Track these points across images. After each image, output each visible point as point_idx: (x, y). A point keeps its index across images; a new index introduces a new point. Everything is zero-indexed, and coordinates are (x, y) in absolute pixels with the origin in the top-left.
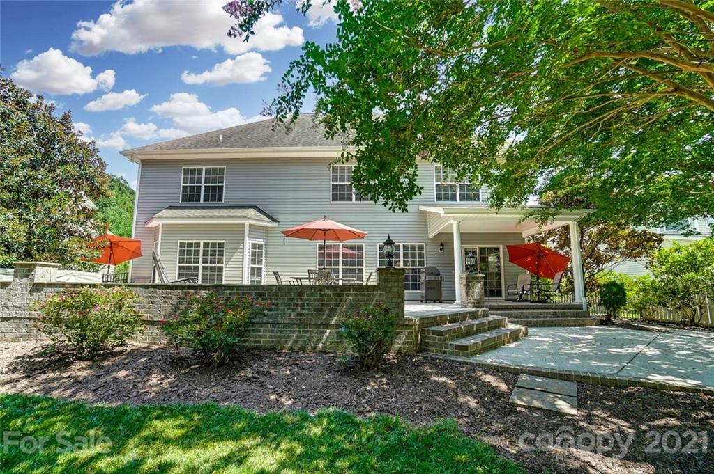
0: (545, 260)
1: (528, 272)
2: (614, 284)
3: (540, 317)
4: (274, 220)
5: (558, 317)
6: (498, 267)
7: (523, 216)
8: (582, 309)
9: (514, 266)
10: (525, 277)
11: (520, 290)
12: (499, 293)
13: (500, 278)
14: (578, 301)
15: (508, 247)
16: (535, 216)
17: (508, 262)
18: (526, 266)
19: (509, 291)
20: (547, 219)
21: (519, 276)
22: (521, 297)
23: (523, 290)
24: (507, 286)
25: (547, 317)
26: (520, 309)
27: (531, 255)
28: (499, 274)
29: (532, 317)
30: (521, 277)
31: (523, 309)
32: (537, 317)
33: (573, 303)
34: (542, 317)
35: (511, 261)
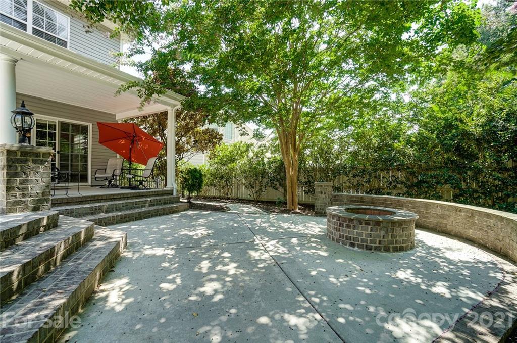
0: (139, 146)
1: (118, 156)
2: (195, 170)
6: (86, 149)
7: (124, 83)
8: (172, 194)
9: (103, 149)
10: (116, 161)
11: (111, 175)
12: (84, 178)
13: (86, 161)
14: (169, 187)
15: (99, 124)
16: (138, 88)
17: (98, 143)
18: (117, 150)
19: (97, 176)
20: (151, 95)
21: (110, 160)
22: (110, 182)
23: (113, 175)
24: (95, 170)
26: (111, 200)
27: (125, 138)
28: (85, 157)
30: (111, 162)
31: (115, 199)
33: (165, 189)
35: (101, 142)
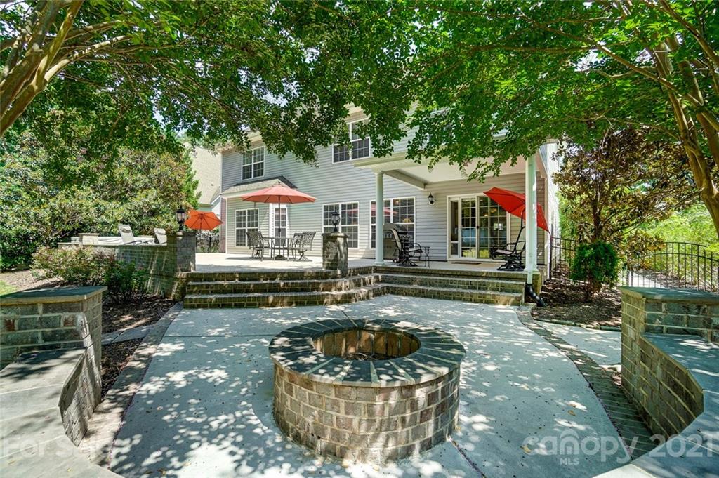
3: (450, 287)
4: (292, 186)
5: (475, 288)
25: (459, 287)
29: (440, 286)
32: (446, 286)
34: (452, 287)
